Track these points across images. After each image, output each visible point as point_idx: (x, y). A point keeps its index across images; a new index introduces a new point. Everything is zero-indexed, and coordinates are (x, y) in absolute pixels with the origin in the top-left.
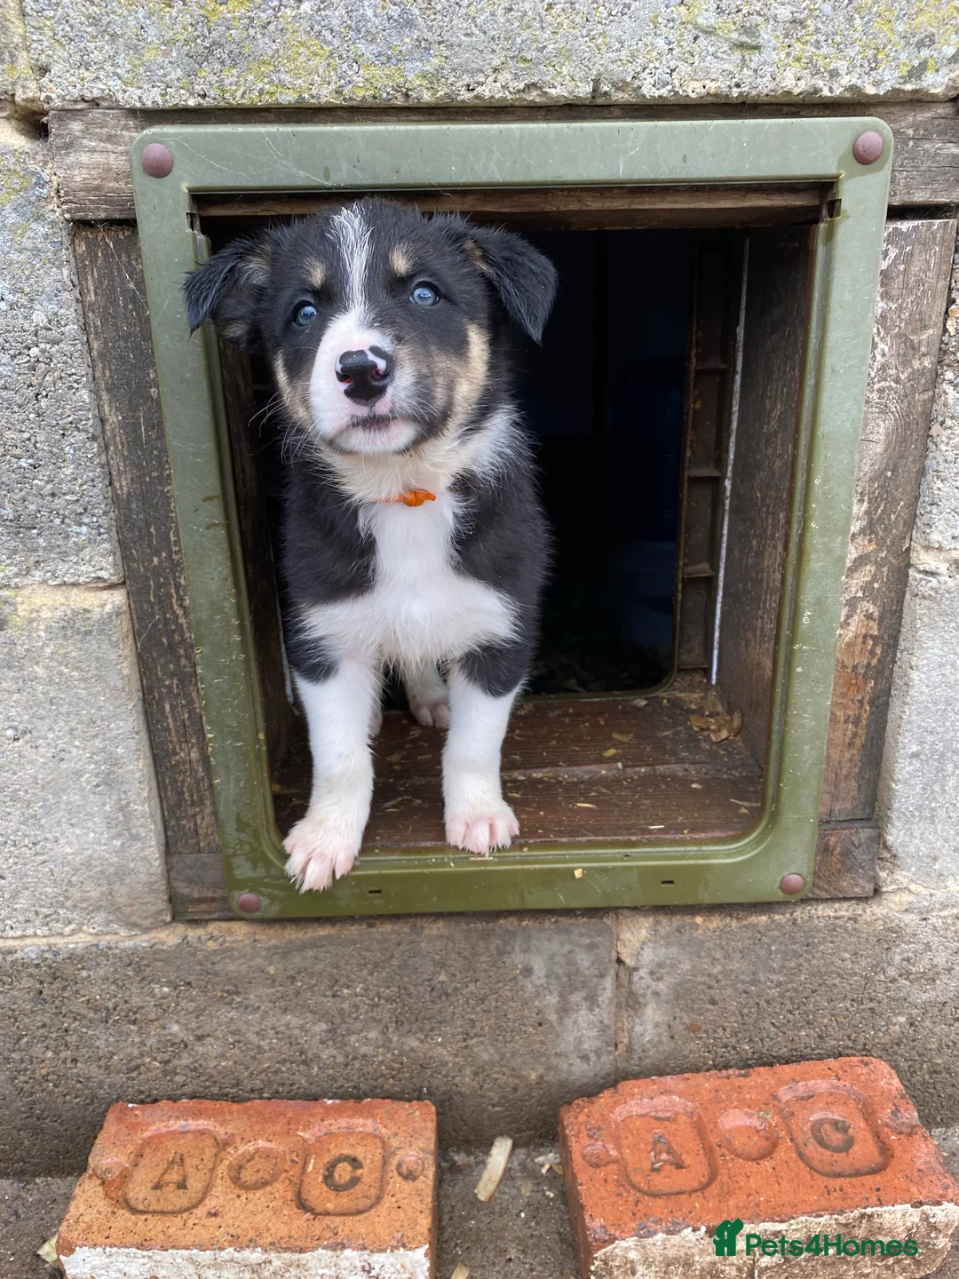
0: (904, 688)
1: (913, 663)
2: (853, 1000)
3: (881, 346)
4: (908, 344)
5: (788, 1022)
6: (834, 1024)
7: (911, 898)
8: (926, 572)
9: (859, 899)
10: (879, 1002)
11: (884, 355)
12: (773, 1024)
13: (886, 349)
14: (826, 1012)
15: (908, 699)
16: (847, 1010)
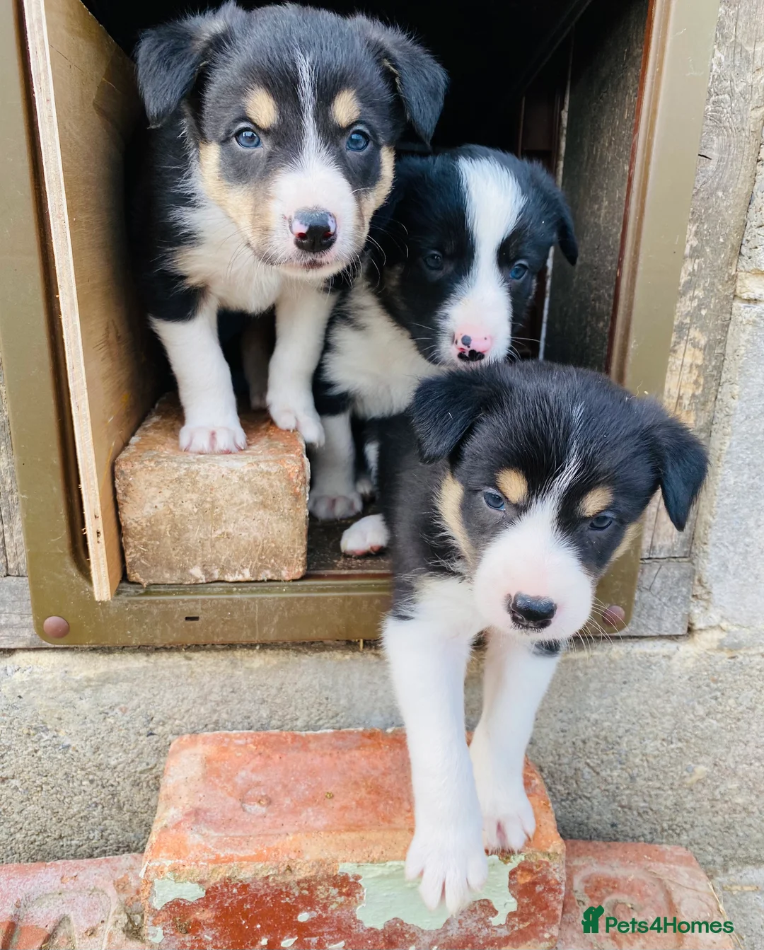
0: (726, 419)
1: (736, 392)
2: (663, 740)
3: (718, 54)
4: (744, 55)
5: (602, 762)
6: (645, 764)
7: (723, 635)
8: (749, 301)
9: (673, 638)
10: (687, 741)
11: (720, 64)
12: (588, 765)
13: (723, 59)
14: (638, 752)
15: (729, 430)
16: (658, 750)
